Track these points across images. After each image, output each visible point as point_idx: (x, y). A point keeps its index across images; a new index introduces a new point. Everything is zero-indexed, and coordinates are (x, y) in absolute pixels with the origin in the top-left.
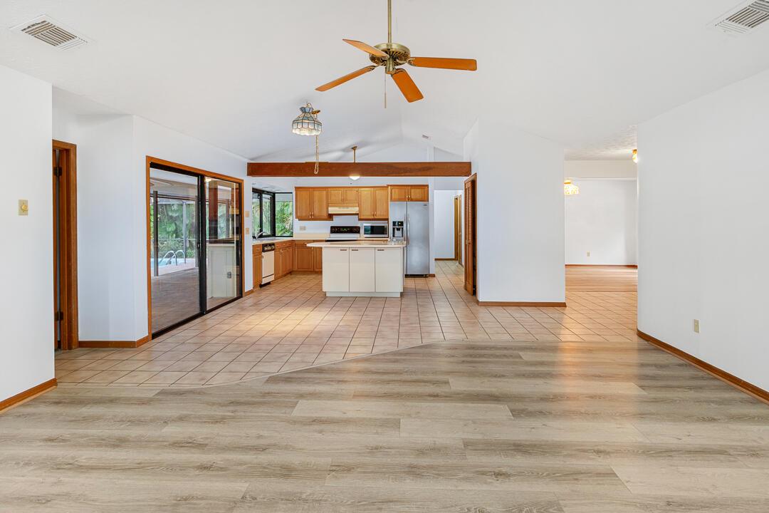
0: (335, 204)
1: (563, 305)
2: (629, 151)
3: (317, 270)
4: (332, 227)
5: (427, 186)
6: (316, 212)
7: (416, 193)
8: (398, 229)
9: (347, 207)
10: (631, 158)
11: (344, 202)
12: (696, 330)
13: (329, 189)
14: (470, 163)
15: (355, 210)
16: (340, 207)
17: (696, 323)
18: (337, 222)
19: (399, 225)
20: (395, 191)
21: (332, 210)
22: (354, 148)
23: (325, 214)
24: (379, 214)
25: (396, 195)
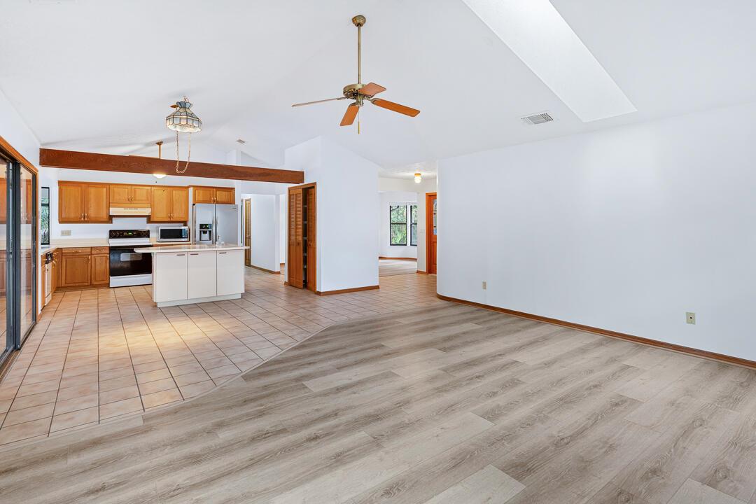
0: (118, 204)
1: (377, 287)
2: (412, 174)
3: (95, 283)
4: (111, 231)
5: (234, 189)
6: (92, 213)
7: (221, 196)
8: (205, 232)
9: (136, 208)
10: (412, 179)
11: (131, 201)
12: (485, 288)
13: (112, 187)
14: (303, 173)
15: (147, 212)
16: (125, 207)
17: (485, 284)
18: (118, 225)
19: (204, 228)
20: (199, 193)
21: (113, 211)
22: (159, 143)
23: (104, 216)
24: (177, 215)
25: (200, 197)
